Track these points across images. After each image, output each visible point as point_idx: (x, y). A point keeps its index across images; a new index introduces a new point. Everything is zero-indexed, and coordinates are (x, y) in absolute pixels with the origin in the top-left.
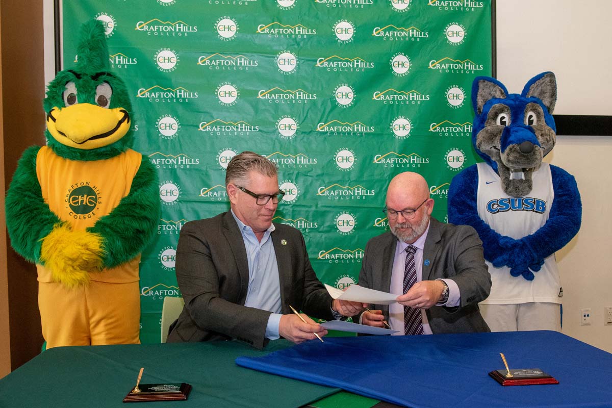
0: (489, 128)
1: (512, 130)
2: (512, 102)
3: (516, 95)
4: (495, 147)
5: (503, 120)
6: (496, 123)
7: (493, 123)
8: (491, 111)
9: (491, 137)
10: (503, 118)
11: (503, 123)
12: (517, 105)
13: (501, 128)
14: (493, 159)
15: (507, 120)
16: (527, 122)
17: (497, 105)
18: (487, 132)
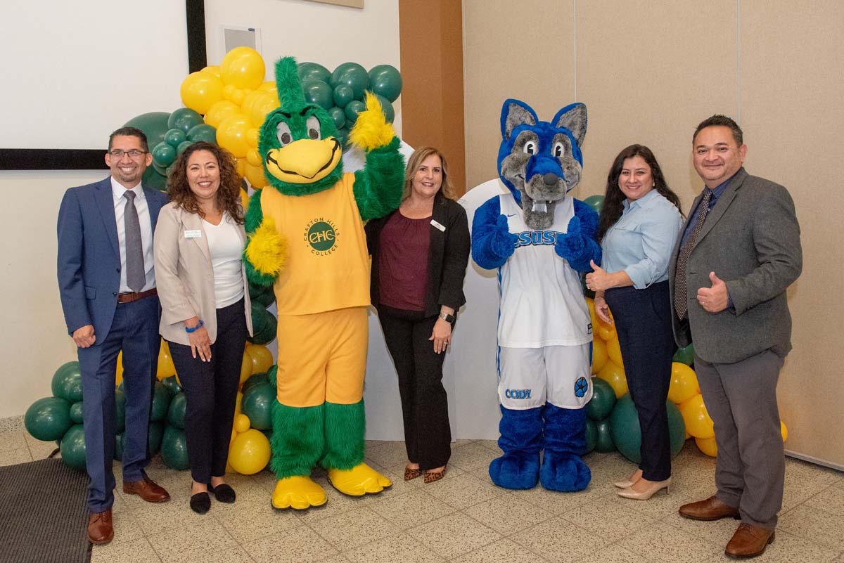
0: (515, 154)
1: (538, 159)
2: (540, 131)
3: (546, 123)
4: (520, 176)
5: (531, 148)
6: (523, 149)
7: (520, 150)
8: (519, 138)
9: (516, 166)
10: (531, 146)
11: (530, 151)
12: (546, 134)
13: (527, 156)
14: (517, 188)
15: (535, 148)
16: (554, 153)
17: (525, 132)
18: (513, 158)
